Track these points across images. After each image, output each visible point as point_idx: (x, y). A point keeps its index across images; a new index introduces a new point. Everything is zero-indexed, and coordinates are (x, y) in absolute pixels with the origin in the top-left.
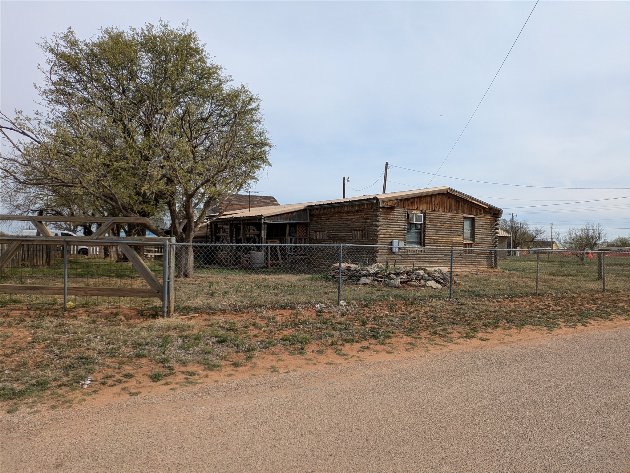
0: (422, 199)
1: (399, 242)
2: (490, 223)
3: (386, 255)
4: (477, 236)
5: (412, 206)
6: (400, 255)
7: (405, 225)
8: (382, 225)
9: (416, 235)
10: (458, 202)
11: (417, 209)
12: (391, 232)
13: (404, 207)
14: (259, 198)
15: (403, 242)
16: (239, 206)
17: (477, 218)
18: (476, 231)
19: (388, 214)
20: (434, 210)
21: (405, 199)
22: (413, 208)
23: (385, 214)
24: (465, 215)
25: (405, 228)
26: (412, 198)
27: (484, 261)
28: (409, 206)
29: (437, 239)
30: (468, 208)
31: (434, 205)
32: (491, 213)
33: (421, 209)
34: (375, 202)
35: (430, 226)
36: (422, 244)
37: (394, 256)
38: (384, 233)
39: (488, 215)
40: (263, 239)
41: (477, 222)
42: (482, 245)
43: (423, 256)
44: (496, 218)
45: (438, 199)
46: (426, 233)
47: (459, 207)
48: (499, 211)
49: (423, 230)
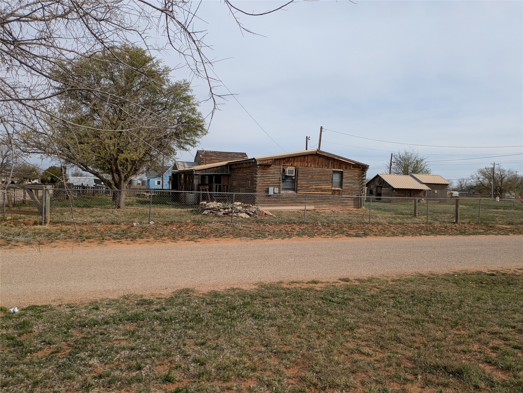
0: (296, 158)
1: (274, 189)
2: (358, 175)
3: (264, 197)
4: (344, 185)
5: (287, 163)
6: (275, 197)
7: (280, 177)
8: (261, 176)
9: (290, 184)
10: (328, 160)
11: (292, 165)
12: (268, 182)
13: (280, 164)
14: (234, 154)
15: (277, 188)
16: (216, 160)
17: (345, 172)
18: (344, 181)
19: (266, 169)
20: (307, 166)
21: (281, 158)
22: (288, 165)
23: (264, 170)
24: (334, 170)
25: (280, 179)
26: (287, 158)
27: (351, 203)
28: (284, 163)
29: (308, 187)
30: (338, 165)
31: (307, 162)
32: (360, 168)
33: (295, 165)
34: (254, 161)
35: (301, 177)
36: (296, 190)
37: (270, 198)
38: (262, 182)
39: (357, 169)
40: (195, 185)
41: (345, 175)
42: (350, 191)
43: (295, 198)
44: (363, 172)
45: (310, 158)
46: (298, 182)
47: (329, 164)
48: (366, 166)
49: (296, 180)
